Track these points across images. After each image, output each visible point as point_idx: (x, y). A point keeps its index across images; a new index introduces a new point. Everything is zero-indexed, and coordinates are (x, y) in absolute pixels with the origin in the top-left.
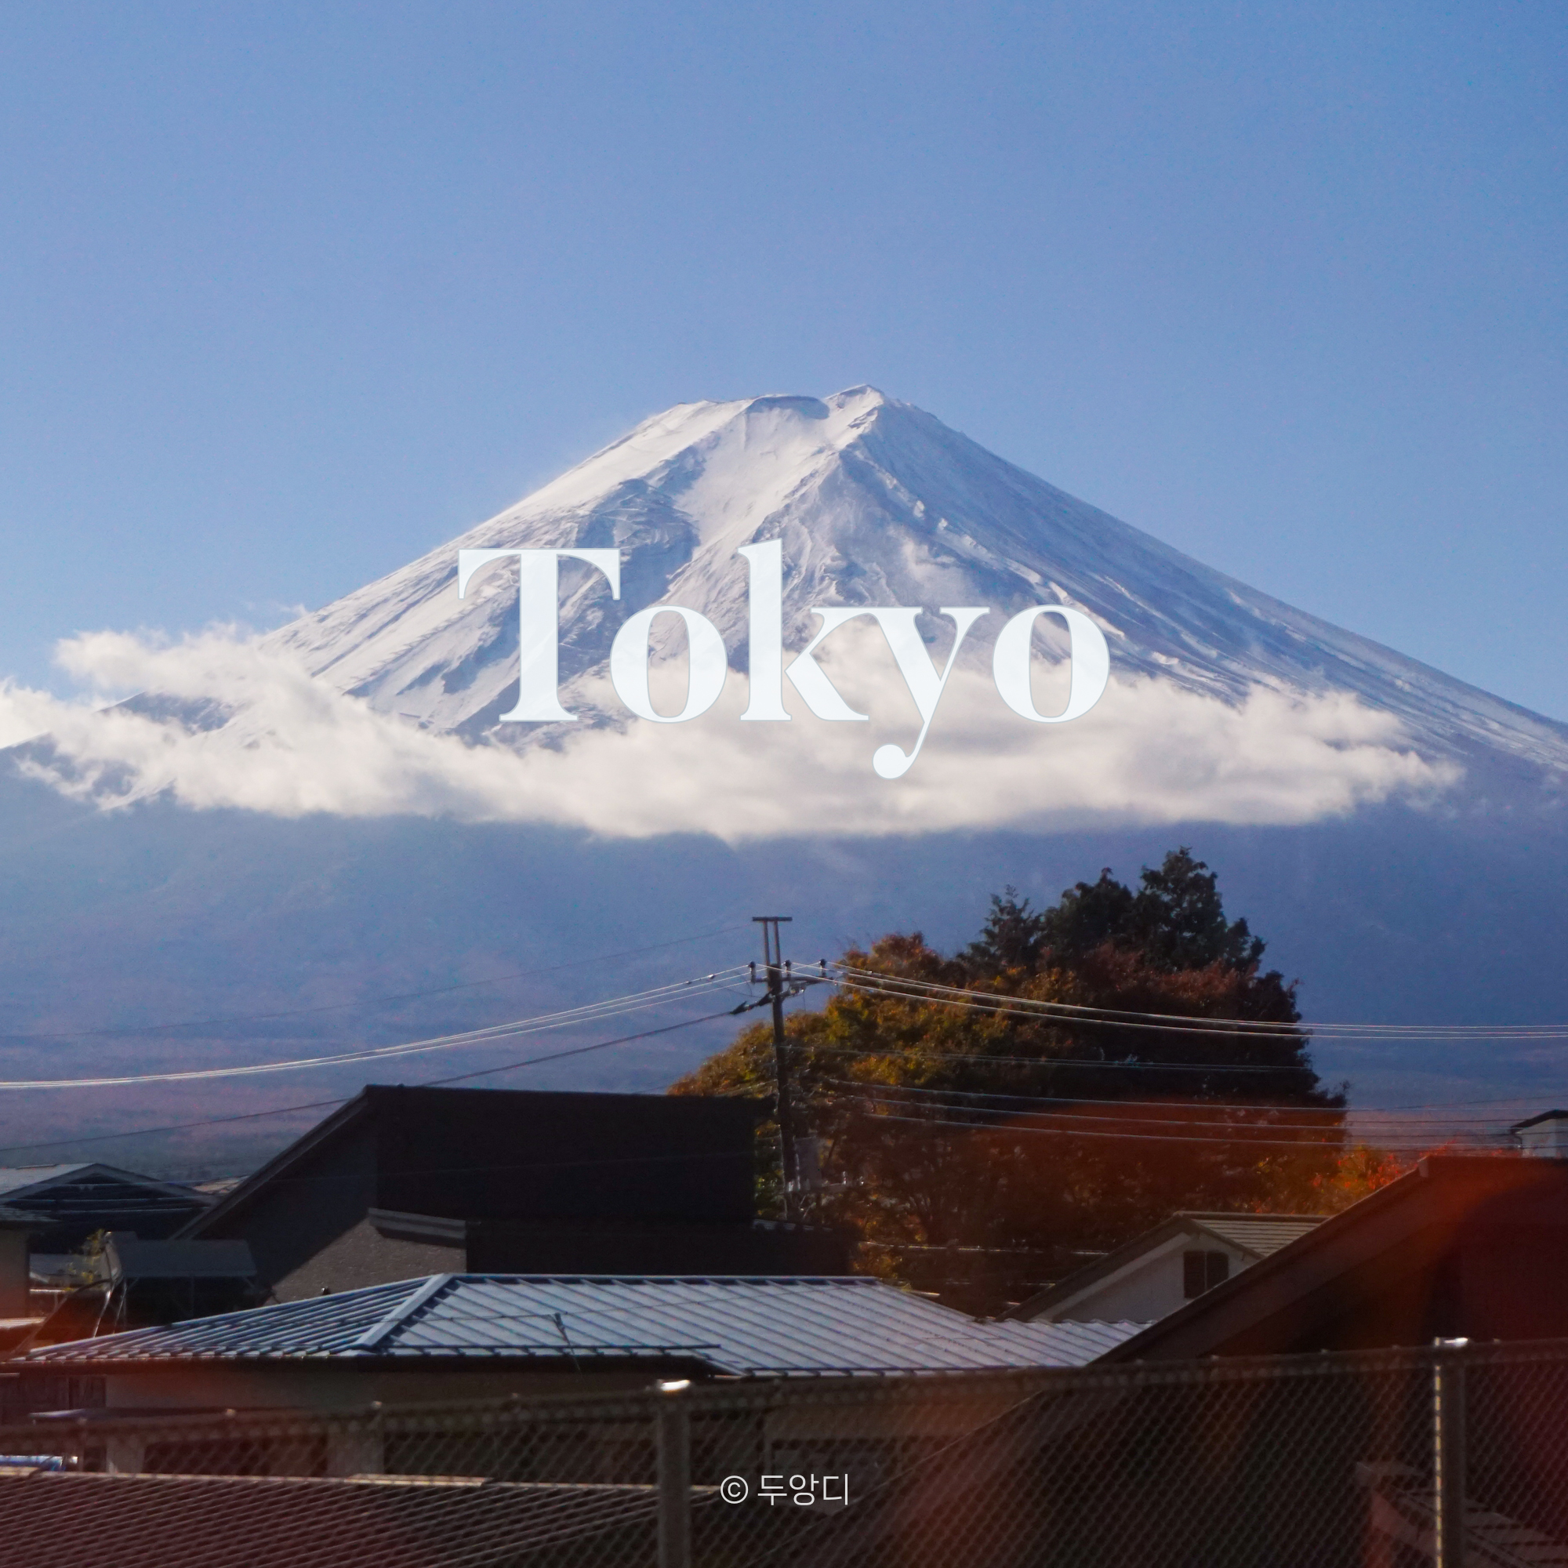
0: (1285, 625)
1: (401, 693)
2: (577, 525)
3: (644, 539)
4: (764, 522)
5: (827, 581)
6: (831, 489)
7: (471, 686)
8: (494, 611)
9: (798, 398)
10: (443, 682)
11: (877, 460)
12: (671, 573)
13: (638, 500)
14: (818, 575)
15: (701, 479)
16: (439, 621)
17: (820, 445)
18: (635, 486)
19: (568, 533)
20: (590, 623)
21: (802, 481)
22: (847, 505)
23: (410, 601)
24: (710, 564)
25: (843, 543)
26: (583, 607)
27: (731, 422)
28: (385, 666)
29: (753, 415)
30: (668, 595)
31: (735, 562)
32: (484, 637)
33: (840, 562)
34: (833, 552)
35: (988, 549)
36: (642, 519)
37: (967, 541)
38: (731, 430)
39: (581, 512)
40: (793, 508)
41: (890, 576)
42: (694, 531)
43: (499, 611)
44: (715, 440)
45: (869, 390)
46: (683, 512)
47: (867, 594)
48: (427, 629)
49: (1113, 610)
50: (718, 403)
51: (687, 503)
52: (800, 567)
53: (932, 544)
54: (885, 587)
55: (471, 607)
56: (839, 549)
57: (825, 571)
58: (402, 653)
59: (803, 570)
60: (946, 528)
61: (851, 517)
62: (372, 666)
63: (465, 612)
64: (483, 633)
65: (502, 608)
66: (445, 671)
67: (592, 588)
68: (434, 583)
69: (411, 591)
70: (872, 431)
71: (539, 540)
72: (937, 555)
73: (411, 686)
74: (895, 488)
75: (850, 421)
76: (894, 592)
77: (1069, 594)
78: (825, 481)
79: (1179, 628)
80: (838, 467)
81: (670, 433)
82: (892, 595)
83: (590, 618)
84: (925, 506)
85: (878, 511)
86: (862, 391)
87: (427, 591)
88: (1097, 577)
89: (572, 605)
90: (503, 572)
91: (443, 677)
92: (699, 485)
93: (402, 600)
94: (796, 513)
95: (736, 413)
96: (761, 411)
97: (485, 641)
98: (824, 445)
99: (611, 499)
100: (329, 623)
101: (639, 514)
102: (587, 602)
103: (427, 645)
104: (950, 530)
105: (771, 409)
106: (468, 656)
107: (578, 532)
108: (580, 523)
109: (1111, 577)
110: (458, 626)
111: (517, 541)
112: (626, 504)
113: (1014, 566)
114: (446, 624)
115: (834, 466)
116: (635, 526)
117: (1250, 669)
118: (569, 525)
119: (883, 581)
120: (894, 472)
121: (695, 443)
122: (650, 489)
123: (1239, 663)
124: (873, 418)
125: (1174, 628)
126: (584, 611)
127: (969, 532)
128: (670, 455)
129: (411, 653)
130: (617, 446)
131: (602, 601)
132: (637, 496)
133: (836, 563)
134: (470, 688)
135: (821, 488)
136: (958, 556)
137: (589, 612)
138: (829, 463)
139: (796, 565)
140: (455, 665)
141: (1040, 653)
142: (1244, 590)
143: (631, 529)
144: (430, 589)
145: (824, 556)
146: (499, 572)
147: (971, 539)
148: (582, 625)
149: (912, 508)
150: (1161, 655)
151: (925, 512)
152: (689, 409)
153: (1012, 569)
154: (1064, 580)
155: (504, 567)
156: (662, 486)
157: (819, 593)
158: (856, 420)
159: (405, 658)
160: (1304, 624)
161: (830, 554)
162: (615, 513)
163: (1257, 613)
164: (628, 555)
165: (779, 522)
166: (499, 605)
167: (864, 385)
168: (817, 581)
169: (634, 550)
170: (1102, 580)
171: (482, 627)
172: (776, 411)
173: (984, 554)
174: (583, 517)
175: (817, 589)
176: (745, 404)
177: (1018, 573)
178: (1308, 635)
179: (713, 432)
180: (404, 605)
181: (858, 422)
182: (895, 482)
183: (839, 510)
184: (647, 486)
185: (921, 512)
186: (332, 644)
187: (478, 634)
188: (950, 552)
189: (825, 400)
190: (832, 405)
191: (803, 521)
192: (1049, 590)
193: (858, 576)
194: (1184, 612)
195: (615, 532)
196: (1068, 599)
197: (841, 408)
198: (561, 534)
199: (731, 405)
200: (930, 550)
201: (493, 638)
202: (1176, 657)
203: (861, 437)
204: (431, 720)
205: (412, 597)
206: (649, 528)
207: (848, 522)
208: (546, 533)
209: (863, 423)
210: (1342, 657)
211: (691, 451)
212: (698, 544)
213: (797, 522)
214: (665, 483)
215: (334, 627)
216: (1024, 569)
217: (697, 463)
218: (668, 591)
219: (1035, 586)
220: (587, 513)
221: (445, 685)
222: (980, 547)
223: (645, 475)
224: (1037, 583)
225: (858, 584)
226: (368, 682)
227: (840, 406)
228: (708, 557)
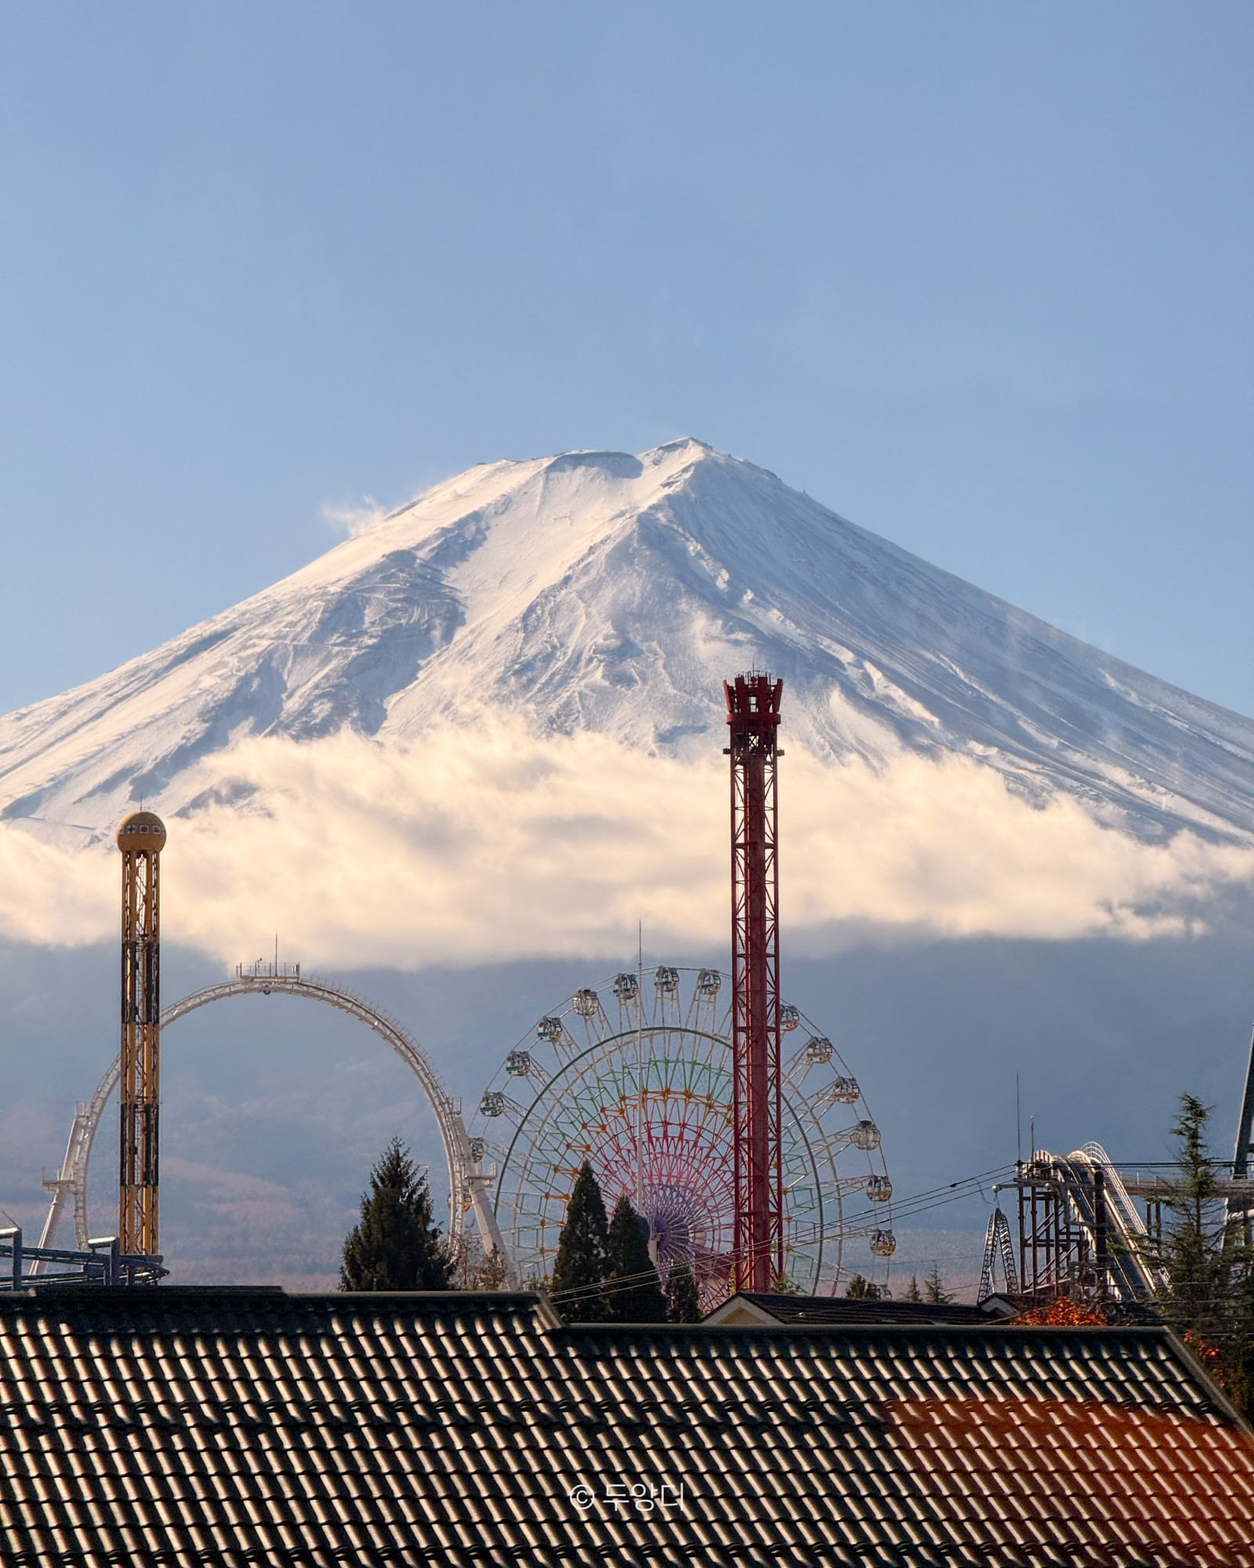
0: (1165, 710)
1: (79, 801)
2: (324, 604)
3: (399, 619)
4: (538, 597)
5: (595, 663)
6: (622, 556)
7: (162, 791)
8: (207, 704)
9: (608, 454)
10: (131, 788)
11: (682, 522)
12: (424, 658)
13: (401, 575)
14: (585, 656)
15: (480, 549)
16: (142, 718)
17: (623, 508)
18: (401, 559)
19: (311, 614)
20: (315, 717)
21: (591, 548)
22: (635, 575)
23: (119, 695)
24: (471, 646)
25: (621, 619)
26: (312, 698)
27: (527, 483)
28: (67, 770)
29: (553, 475)
30: (416, 682)
31: (500, 644)
32: (188, 735)
33: (613, 640)
34: (608, 629)
35: (798, 624)
36: (401, 596)
37: (775, 615)
38: (525, 493)
39: (332, 589)
40: (574, 579)
41: (670, 655)
42: (461, 609)
43: (212, 704)
44: (506, 504)
45: (691, 443)
46: (451, 588)
47: (638, 678)
48: (125, 727)
49: (936, 692)
50: (518, 462)
51: (455, 578)
52: (568, 647)
53: (728, 619)
54: (661, 669)
55: (182, 701)
56: (615, 626)
57: (595, 652)
58: (90, 755)
59: (570, 652)
60: (751, 601)
61: (637, 589)
62: (53, 771)
63: (173, 707)
64: (189, 730)
65: (215, 702)
66: (135, 775)
67: (327, 676)
68: (153, 673)
69: (124, 683)
70: (683, 490)
71: (279, 623)
72: (731, 631)
73: (91, 794)
74: (699, 555)
75: (663, 480)
76: (671, 676)
77: (885, 675)
78: (614, 549)
79: (1017, 713)
80: (634, 531)
81: (458, 497)
82: (667, 678)
83: (315, 711)
84: (730, 574)
85: (671, 582)
86: (683, 445)
87: (141, 684)
88: (930, 656)
89: (301, 697)
90: (230, 659)
91: (131, 783)
92: (476, 556)
93: (111, 695)
94: (576, 586)
95: (534, 473)
96: (564, 470)
97: (188, 739)
98: (628, 507)
99: (368, 574)
100: (26, 722)
101: (398, 590)
102: (317, 692)
103: (122, 745)
104: (757, 604)
105: (575, 467)
106: (164, 758)
107: (323, 612)
108: (327, 601)
109: (947, 656)
110: (162, 722)
111: (255, 624)
112: (386, 579)
113: (825, 643)
114: (148, 720)
115: (628, 531)
116: (391, 604)
117: (1095, 760)
118: (316, 603)
119: (660, 663)
120: (701, 538)
121: (481, 508)
122: (418, 561)
123: (1083, 754)
124: (688, 475)
125: (1011, 713)
126: (311, 703)
127: (777, 604)
128: (447, 523)
129: (101, 755)
130: (399, 514)
131: (334, 690)
132: (401, 571)
133: (608, 642)
134: (160, 794)
135: (608, 556)
136: (756, 631)
137: (316, 704)
138: (624, 527)
139: (562, 645)
140: (149, 766)
141: (827, 744)
142: (1124, 671)
143: (386, 608)
144: (146, 680)
145: (597, 635)
146: (226, 659)
147: (779, 614)
148: (304, 719)
149: (716, 577)
150: (977, 745)
151: (729, 583)
152: (487, 469)
153: (822, 647)
154: (885, 660)
155: (232, 654)
156: (432, 558)
157: (583, 678)
158: (669, 478)
159: (93, 761)
160: (1192, 710)
161: (604, 632)
162: (372, 590)
163: (1133, 697)
164: (375, 637)
165: (555, 597)
166: (214, 696)
167: (686, 438)
168: (583, 663)
169: (384, 631)
170: (934, 659)
171: (189, 723)
172: (581, 470)
173: (792, 631)
174: (333, 594)
175: (582, 672)
176: (546, 462)
177: (829, 651)
178: (1192, 722)
179: (504, 495)
180: (111, 700)
181: (672, 480)
182: (699, 547)
183: (625, 581)
184: (414, 558)
185: (725, 582)
186: (21, 747)
187: (183, 730)
188: (748, 627)
189: (639, 457)
190: (647, 462)
191: (580, 594)
192: (861, 671)
193: (631, 657)
194: (1032, 696)
195: (366, 612)
196: (882, 680)
197: (656, 465)
198: (305, 615)
199: (532, 464)
200: (724, 626)
201: (198, 736)
202: (995, 746)
203: (668, 497)
204: (107, 832)
205: (125, 690)
206: (407, 606)
207: (634, 595)
208: (289, 614)
209: (677, 482)
210: (1229, 747)
211: (476, 517)
212: (463, 623)
213: (574, 595)
214: (437, 554)
215: (27, 727)
216: (836, 646)
217: (479, 531)
218: (418, 678)
219: (846, 666)
220: (339, 590)
221: (132, 791)
222: (788, 622)
223: (414, 545)
224: (849, 664)
225: (630, 666)
226: (44, 789)
227: (656, 463)
228: (470, 638)
